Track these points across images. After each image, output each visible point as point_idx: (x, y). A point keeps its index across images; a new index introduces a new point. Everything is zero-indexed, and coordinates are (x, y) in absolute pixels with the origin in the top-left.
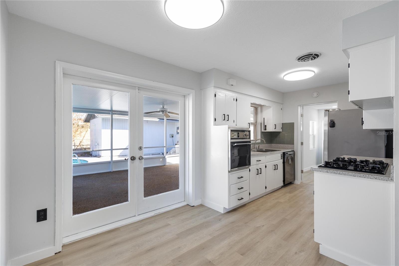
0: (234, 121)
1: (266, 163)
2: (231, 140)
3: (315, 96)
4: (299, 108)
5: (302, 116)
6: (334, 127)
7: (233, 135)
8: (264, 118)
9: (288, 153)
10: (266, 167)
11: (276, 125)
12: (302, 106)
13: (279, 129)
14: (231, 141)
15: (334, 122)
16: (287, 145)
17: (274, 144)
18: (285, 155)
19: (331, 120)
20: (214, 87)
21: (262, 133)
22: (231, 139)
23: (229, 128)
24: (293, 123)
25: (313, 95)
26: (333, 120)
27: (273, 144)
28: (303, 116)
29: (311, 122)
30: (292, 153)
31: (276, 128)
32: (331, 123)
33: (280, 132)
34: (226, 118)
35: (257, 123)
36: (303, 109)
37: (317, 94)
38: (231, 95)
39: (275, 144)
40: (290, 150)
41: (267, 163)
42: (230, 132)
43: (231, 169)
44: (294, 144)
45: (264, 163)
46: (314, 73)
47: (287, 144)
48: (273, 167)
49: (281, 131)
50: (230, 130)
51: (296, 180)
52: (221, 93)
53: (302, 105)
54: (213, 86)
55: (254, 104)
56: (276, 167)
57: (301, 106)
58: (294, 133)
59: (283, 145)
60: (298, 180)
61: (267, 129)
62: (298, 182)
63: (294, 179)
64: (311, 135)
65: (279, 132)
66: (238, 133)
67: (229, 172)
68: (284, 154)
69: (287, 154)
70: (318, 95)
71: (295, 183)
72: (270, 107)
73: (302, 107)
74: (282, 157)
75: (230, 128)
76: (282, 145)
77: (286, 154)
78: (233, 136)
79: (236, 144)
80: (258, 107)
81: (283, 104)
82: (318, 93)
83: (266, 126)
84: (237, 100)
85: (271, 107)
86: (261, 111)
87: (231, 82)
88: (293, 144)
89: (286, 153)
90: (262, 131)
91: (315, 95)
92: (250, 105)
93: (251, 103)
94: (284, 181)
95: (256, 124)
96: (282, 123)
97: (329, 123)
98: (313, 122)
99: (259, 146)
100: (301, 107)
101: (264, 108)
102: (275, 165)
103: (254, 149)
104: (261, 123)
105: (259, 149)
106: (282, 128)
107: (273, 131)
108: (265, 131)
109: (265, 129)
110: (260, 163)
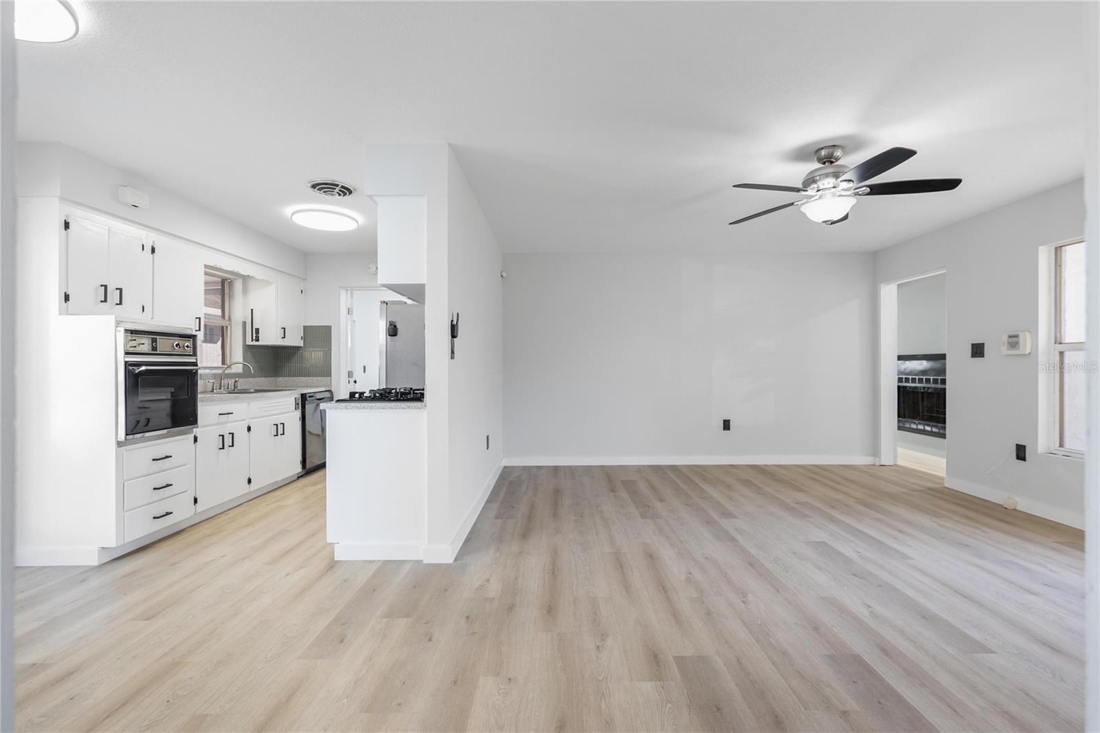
0: (143, 307)
1: (251, 419)
2: (124, 357)
3: (373, 270)
4: (343, 293)
5: (349, 312)
6: (396, 335)
7: (134, 343)
8: (252, 310)
9: (314, 396)
10: (249, 429)
11: (284, 328)
12: (349, 289)
13: (294, 340)
14: (127, 360)
15: (395, 326)
16: (315, 379)
17: (284, 378)
18: (307, 400)
19: (390, 321)
20: (62, 199)
21: (248, 348)
22: (127, 353)
23: (118, 323)
24: (328, 326)
25: (369, 268)
26: (394, 322)
27: (280, 379)
28: (352, 312)
30: (327, 396)
31: (284, 337)
32: (391, 327)
34: (110, 295)
35: (231, 322)
36: (352, 296)
38: (132, 233)
40: (323, 389)
41: (251, 421)
42: (121, 336)
43: (127, 435)
44: (331, 376)
45: (245, 420)
46: (356, 224)
48: (273, 429)
49: (302, 345)
50: (122, 330)
52: (88, 222)
53: (351, 287)
54: (59, 194)
55: (217, 268)
56: (279, 430)
57: (347, 290)
58: (331, 351)
59: (306, 378)
61: (260, 338)
65: (296, 347)
66: (154, 341)
67: (120, 444)
68: (304, 397)
69: (312, 398)
72: (265, 283)
73: (349, 292)
74: (298, 404)
75: (122, 324)
76: (303, 378)
77: (308, 399)
78: (135, 347)
79: (143, 368)
80: (234, 279)
81: (305, 280)
83: (257, 330)
84: (153, 250)
85: (271, 284)
86: (245, 290)
87: (130, 196)
88: (329, 374)
89: (308, 395)
90: (247, 344)
91: (372, 267)
92: (203, 270)
93: (205, 265)
94: (304, 462)
95: (230, 325)
96: (304, 327)
97: (388, 327)
99: (236, 381)
100: (347, 293)
101: (251, 284)
102: (277, 425)
103: (220, 389)
104: (244, 323)
105: (235, 387)
106: (304, 338)
107: (277, 344)
108: (255, 343)
109: (254, 338)
110: (230, 420)
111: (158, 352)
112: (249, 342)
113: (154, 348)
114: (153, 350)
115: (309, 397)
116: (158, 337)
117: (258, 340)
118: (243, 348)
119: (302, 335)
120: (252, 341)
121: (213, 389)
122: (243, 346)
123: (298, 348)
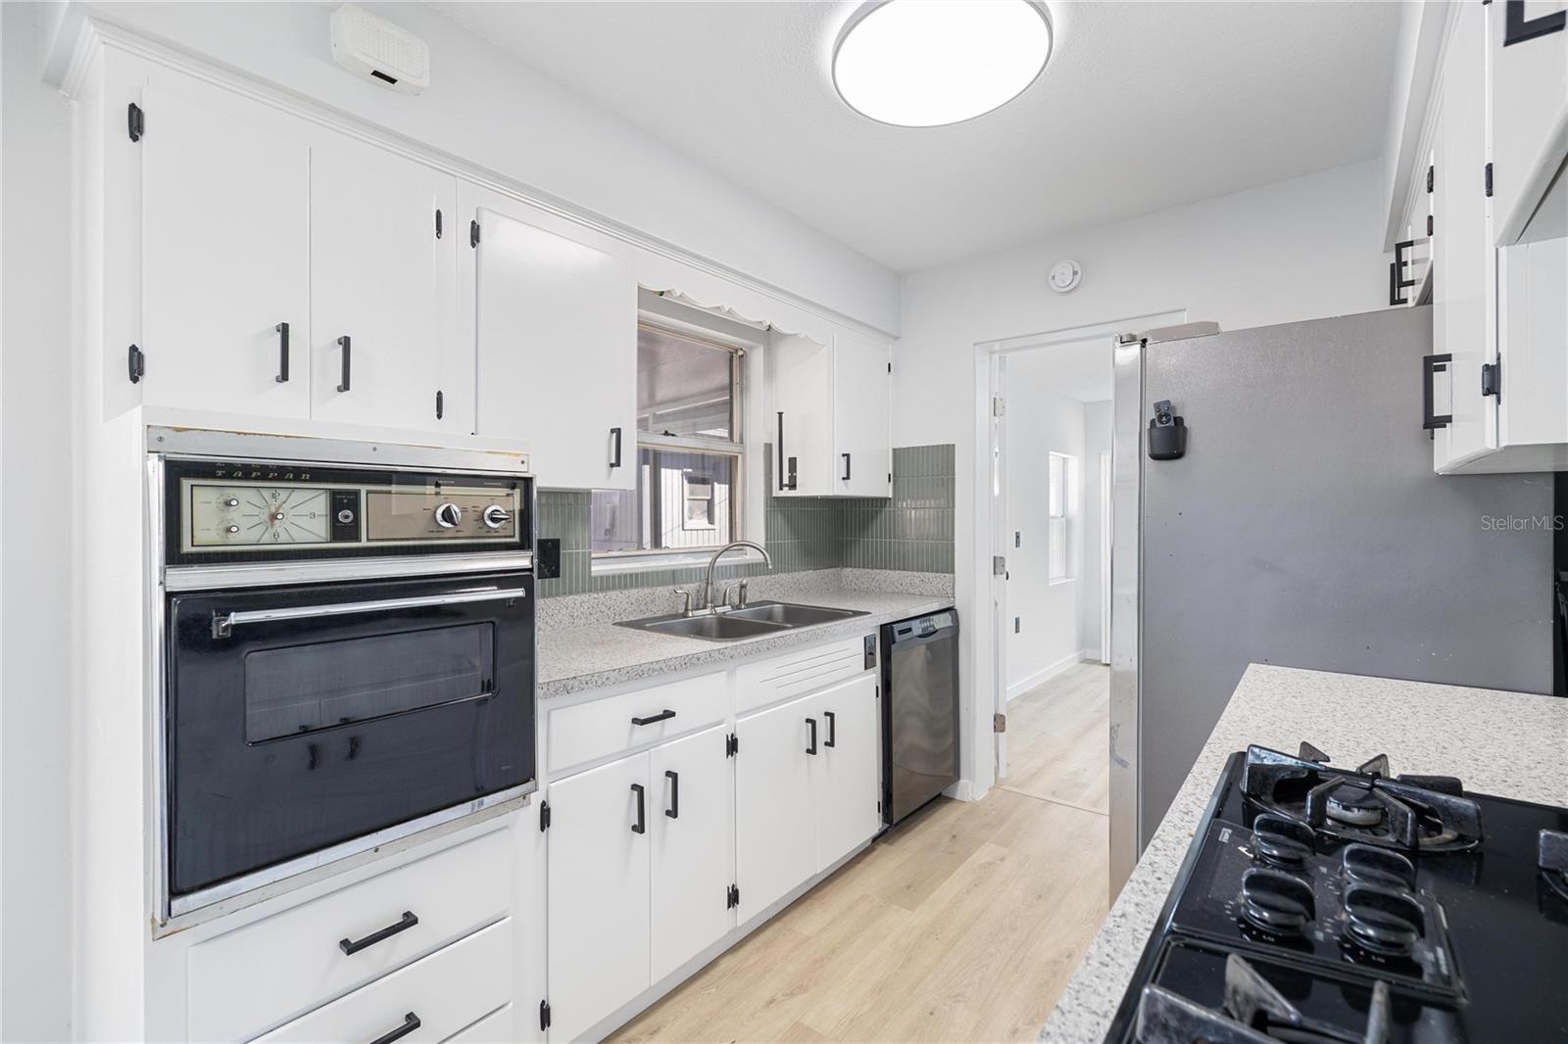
1: (739, 715)
2: (165, 576)
3: (1064, 282)
4: (982, 359)
5: (996, 406)
6: (1179, 455)
8: (781, 416)
9: (910, 630)
10: (732, 746)
11: (848, 455)
12: (997, 346)
13: (871, 482)
15: (1179, 421)
16: (915, 577)
17: (855, 570)
18: (894, 642)
19: (1157, 406)
21: (775, 505)
24: (948, 446)
25: (1054, 277)
26: (1173, 407)
27: (847, 571)
28: (1003, 408)
29: (1054, 460)
30: (942, 622)
31: (848, 478)
32: (1158, 425)
33: (881, 499)
35: (744, 448)
36: (1002, 367)
37: (1075, 273)
39: (857, 572)
40: (935, 607)
44: (953, 572)
47: (918, 571)
49: (890, 494)
51: (963, 781)
53: (1000, 341)
56: (820, 735)
57: (991, 351)
58: (954, 506)
59: (898, 572)
60: (974, 781)
61: (797, 481)
62: (973, 787)
63: (955, 774)
64: (1054, 517)
65: (877, 499)
66: (347, 501)
68: (886, 633)
69: (909, 635)
70: (1078, 277)
71: (958, 797)
73: (996, 357)
74: (873, 653)
76: (892, 573)
77: (898, 637)
78: (227, 531)
80: (751, 348)
81: (896, 338)
82: (1078, 268)
83: (793, 462)
85: (820, 346)
86: (770, 372)
88: (949, 567)
89: (897, 628)
90: (774, 495)
91: (1064, 274)
94: (887, 805)
95: (743, 453)
96: (894, 450)
97: (1148, 426)
98: (1064, 459)
99: (743, 587)
100: (990, 359)
101: (785, 353)
102: (813, 721)
103: (703, 607)
104: (768, 447)
105: (742, 599)
106: (895, 478)
107: (831, 494)
108: (786, 493)
109: (786, 481)
110: (667, 733)
111: (364, 543)
112: (777, 493)
113: (339, 531)
114: (335, 538)
115: (901, 632)
116: (363, 489)
117: (793, 486)
118: (766, 506)
119: (891, 472)
120: (781, 489)
121: (686, 610)
122: (767, 499)
123: (882, 502)
